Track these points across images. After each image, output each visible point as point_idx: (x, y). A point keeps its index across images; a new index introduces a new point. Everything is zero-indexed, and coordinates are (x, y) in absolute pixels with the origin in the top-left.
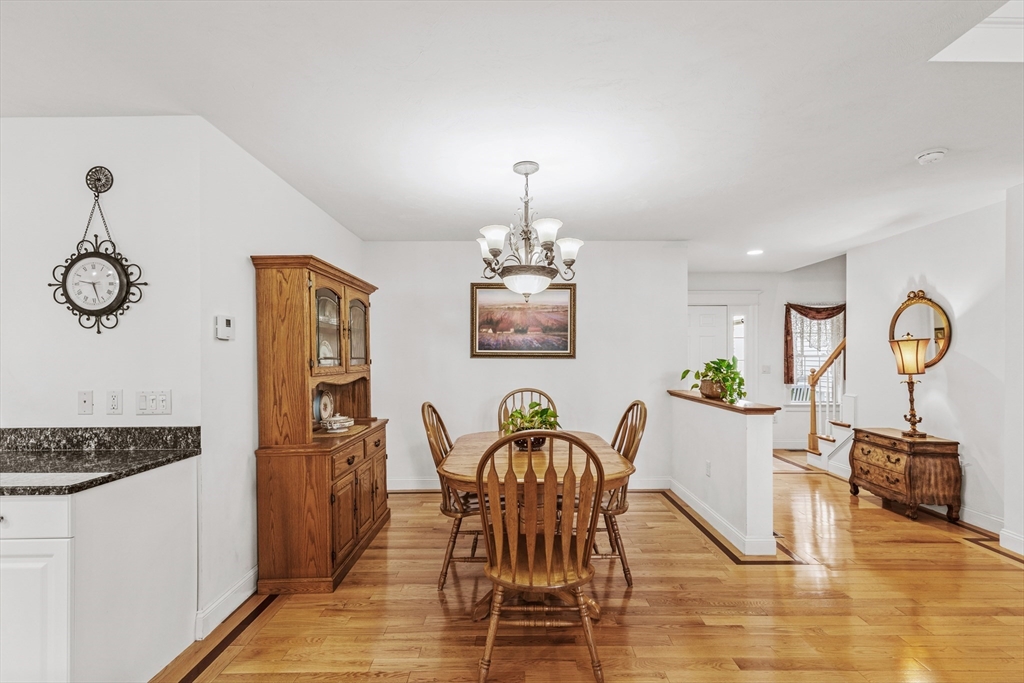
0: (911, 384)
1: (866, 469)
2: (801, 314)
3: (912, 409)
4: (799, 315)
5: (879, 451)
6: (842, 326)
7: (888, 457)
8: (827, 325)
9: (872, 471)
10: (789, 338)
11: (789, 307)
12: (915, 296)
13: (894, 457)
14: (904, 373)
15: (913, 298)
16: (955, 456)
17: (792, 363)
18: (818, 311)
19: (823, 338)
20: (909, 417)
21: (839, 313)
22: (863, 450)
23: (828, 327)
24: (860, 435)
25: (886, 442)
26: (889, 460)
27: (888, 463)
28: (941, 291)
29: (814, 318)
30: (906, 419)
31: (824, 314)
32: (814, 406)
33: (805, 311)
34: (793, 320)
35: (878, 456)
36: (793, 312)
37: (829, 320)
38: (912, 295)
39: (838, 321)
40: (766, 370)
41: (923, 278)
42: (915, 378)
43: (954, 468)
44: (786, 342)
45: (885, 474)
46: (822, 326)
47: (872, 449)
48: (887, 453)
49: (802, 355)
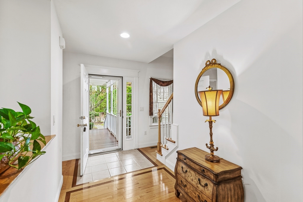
0: (211, 123)
1: (185, 183)
2: (157, 83)
3: (212, 141)
4: (156, 84)
5: (193, 172)
6: (172, 90)
7: (199, 180)
8: (167, 89)
9: (188, 186)
10: (151, 94)
11: (152, 79)
12: (210, 63)
13: (204, 181)
14: (208, 115)
15: (209, 65)
16: (240, 177)
17: (153, 106)
18: (163, 82)
19: (165, 94)
20: (209, 146)
21: (171, 84)
22: (182, 168)
23: (167, 90)
24: (182, 157)
25: (197, 167)
26: (200, 183)
27: (199, 185)
28: (226, 58)
29: (161, 85)
30: (207, 147)
31: (165, 84)
32: (160, 125)
33: (158, 82)
34: (153, 86)
35: (192, 177)
36: (153, 83)
37: (167, 87)
38: (208, 63)
39: (170, 87)
40: (142, 110)
41: (214, 51)
42: (213, 118)
43: (240, 189)
44: (150, 96)
45: (197, 193)
46: (165, 89)
47: (188, 170)
48: (198, 177)
49: (157, 102)
